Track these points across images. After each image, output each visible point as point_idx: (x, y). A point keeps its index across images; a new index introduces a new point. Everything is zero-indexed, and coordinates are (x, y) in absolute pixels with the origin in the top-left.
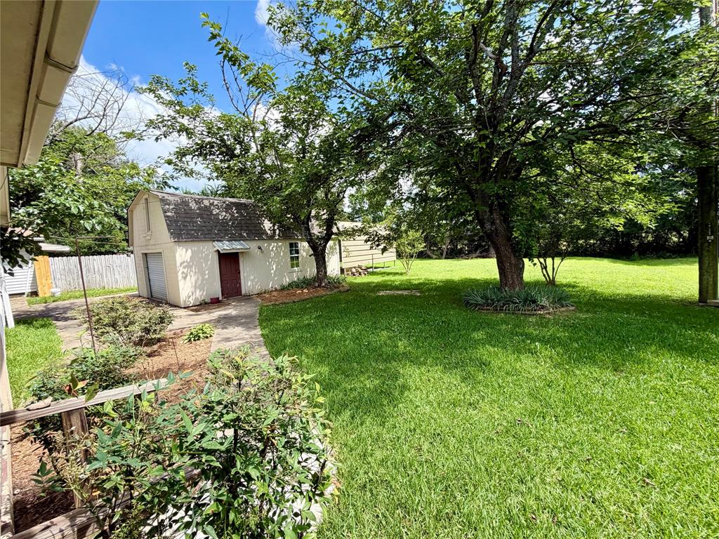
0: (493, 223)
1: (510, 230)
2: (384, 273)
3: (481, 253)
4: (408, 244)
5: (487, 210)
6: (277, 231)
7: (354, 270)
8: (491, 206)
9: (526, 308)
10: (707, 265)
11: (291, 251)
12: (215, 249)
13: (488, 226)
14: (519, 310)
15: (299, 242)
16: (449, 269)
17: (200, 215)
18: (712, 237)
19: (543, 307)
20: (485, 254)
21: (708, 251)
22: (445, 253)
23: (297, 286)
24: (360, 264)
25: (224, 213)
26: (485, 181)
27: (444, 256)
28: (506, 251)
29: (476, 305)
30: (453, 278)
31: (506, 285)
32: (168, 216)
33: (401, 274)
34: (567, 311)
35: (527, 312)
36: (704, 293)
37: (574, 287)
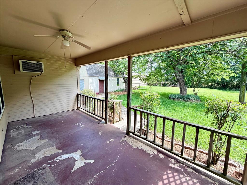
0: (179, 76)
1: (184, 78)
2: (143, 89)
3: (174, 85)
4: (152, 81)
5: (178, 72)
6: (114, 75)
7: (134, 88)
8: (179, 72)
9: (187, 100)
10: (242, 92)
11: (117, 81)
12: (98, 79)
13: (178, 77)
14: (184, 100)
15: (120, 78)
16: (163, 89)
17: (95, 69)
18: (244, 84)
19: (191, 100)
20: (176, 86)
21: (243, 88)
22: (162, 85)
23: (119, 91)
24: (136, 86)
25: (100, 69)
26: (178, 65)
27: (161, 86)
28: (182, 84)
29: (173, 98)
30: (165, 92)
31: (182, 93)
32: (87, 69)
33: (149, 90)
34: (198, 102)
35: (187, 101)
36: (240, 100)
37: (203, 97)
